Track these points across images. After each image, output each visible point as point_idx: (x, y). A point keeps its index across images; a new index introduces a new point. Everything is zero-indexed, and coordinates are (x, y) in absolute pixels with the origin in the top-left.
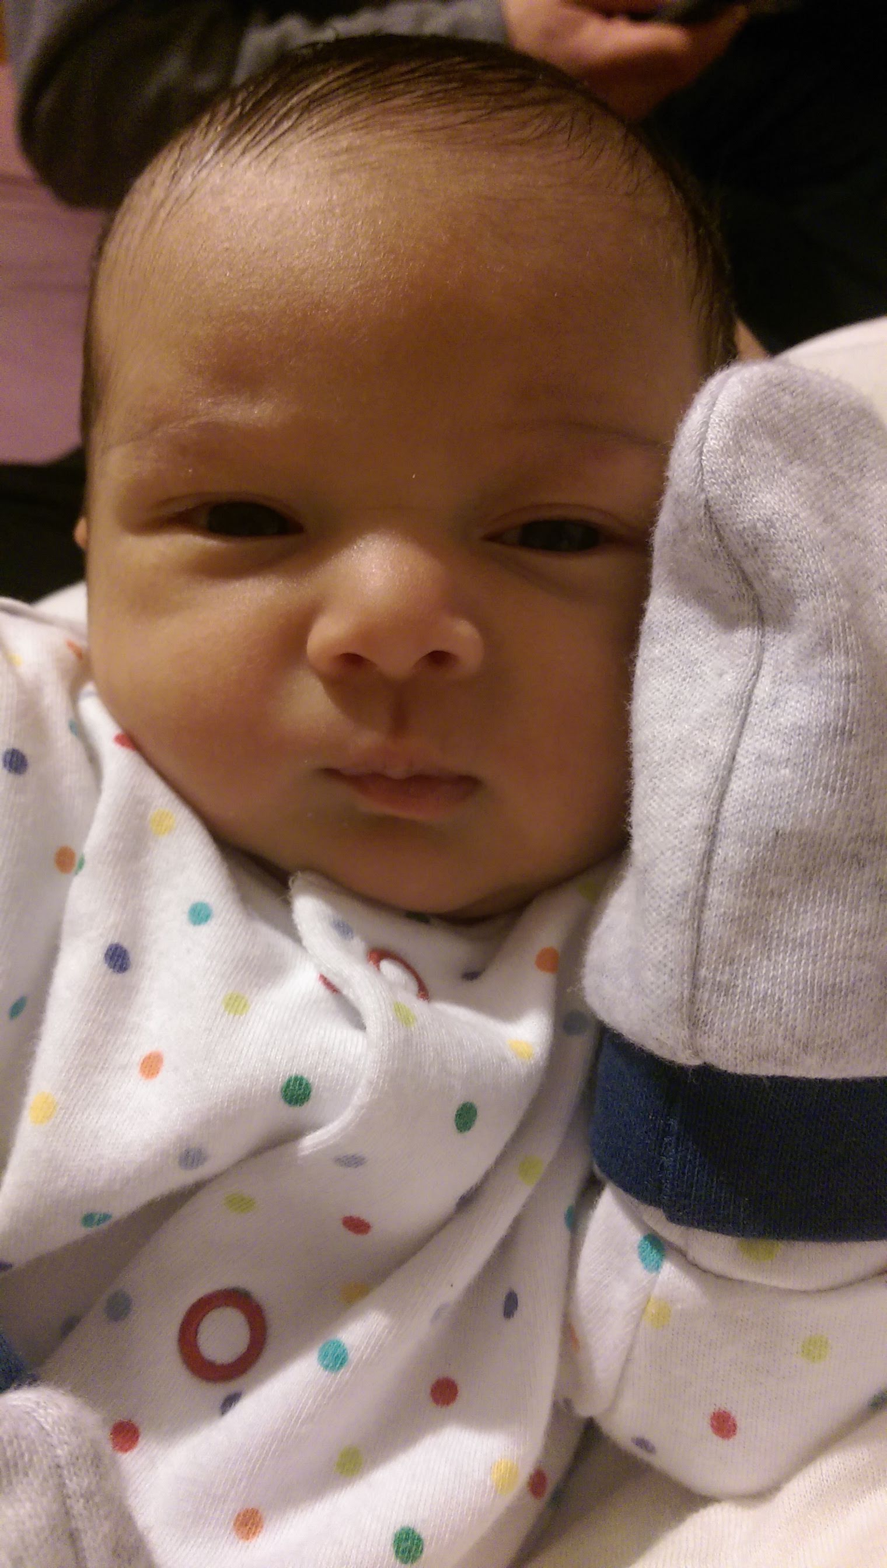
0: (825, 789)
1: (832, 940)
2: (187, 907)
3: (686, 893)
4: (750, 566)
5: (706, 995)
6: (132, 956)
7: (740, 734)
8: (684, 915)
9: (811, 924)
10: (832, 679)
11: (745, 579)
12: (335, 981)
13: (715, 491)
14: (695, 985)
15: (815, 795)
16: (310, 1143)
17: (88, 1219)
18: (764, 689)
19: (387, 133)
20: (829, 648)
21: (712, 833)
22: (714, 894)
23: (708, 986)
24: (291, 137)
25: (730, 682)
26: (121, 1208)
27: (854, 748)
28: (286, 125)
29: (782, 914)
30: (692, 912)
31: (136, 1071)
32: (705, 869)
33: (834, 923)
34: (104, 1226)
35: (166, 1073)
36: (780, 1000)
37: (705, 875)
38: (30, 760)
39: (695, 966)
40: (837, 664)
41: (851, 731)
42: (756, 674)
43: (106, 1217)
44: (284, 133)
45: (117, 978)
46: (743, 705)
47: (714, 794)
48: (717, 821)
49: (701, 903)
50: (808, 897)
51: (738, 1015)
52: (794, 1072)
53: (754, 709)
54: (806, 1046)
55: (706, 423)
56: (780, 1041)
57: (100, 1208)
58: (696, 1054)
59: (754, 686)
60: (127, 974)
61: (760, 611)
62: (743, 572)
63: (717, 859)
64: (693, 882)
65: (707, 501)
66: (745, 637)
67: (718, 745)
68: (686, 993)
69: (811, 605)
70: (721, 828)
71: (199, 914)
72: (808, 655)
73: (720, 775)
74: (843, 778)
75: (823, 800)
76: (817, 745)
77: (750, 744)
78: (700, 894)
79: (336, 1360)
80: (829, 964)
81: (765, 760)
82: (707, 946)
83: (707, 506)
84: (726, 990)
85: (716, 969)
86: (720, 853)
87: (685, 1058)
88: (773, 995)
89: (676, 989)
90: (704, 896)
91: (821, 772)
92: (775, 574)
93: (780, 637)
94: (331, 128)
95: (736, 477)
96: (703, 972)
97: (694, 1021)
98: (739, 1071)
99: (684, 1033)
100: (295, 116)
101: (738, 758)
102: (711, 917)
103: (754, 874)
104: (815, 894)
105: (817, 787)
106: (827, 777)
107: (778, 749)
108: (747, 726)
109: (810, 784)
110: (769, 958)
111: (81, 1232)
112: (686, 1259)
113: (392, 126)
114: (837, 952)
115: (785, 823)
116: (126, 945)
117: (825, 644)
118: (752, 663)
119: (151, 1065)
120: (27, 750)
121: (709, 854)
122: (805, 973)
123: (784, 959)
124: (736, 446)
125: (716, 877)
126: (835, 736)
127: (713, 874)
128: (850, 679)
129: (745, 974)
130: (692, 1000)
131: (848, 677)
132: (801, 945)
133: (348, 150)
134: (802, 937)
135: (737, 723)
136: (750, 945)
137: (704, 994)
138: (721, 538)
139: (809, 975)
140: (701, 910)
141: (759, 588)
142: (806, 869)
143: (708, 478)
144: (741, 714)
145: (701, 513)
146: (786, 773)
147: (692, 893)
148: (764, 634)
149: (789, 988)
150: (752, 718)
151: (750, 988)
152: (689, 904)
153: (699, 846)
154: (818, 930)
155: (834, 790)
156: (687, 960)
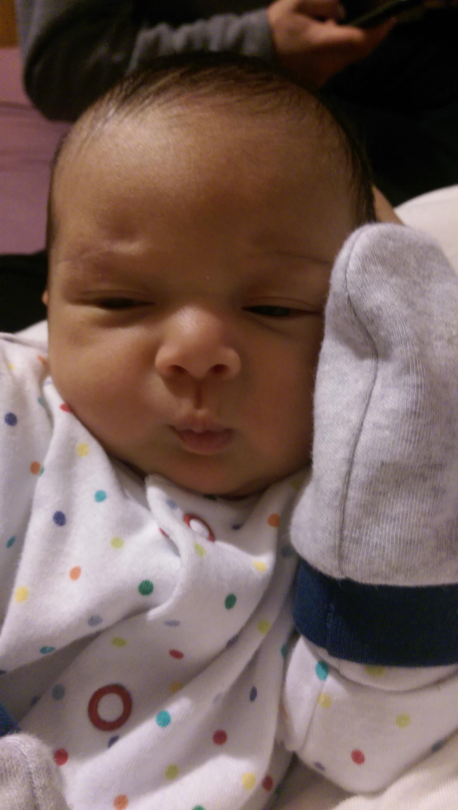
0: (407, 441)
1: (410, 516)
2: (94, 493)
3: (337, 493)
4: (370, 328)
5: (347, 545)
6: (67, 517)
7: (365, 412)
8: (336, 503)
9: (400, 508)
10: (409, 386)
11: (368, 335)
12: (167, 532)
13: (352, 292)
14: (341, 539)
15: (401, 444)
16: (153, 614)
17: (43, 650)
18: (377, 390)
20: (408, 370)
21: (351, 462)
22: (351, 493)
23: (348, 539)
25: (361, 386)
26: (59, 645)
27: (421, 421)
29: (386, 503)
30: (341, 503)
31: (68, 576)
32: (347, 480)
33: (411, 508)
34: (51, 653)
35: (82, 577)
36: (384, 547)
37: (347, 483)
38: (18, 418)
39: (341, 530)
40: (412, 379)
41: (419, 412)
42: (374, 382)
43: (52, 649)
45: (60, 529)
46: (368, 396)
47: (352, 442)
48: (353, 456)
49: (345, 497)
50: (398, 495)
51: (363, 554)
52: (391, 582)
53: (373, 400)
54: (397, 570)
55: (349, 257)
56: (384, 568)
57: (49, 644)
58: (342, 573)
59: (372, 388)
60: (64, 527)
61: (376, 351)
62: (367, 331)
63: (353, 476)
64: (341, 486)
65: (349, 296)
66: (368, 363)
67: (354, 418)
68: (337, 543)
69: (399, 350)
70: (355, 460)
71: (100, 497)
72: (398, 374)
73: (355, 433)
74: (415, 436)
75: (405, 447)
76: (402, 419)
77: (370, 418)
78: (345, 492)
79: (165, 721)
80: (408, 528)
81: (377, 426)
82: (348, 520)
83: (349, 299)
84: (357, 541)
85: (352, 530)
86: (355, 472)
87: (337, 575)
88: (380, 544)
89: (332, 541)
90: (347, 494)
91: (404, 432)
92: (382, 333)
93: (385, 364)
95: (363, 284)
96: (346, 532)
97: (341, 557)
98: (364, 582)
99: (336, 563)
101: (364, 424)
102: (350, 504)
103: (371, 483)
104: (402, 494)
105: (402, 440)
106: (408, 435)
107: (384, 421)
108: (369, 408)
109: (399, 439)
110: (379, 526)
111: (39, 656)
112: (339, 674)
114: (413, 523)
115: (386, 458)
116: (64, 512)
117: (406, 369)
118: (372, 376)
119: (75, 573)
120: (17, 413)
121: (349, 473)
123: (386, 526)
124: (364, 269)
126: (411, 415)
127: (351, 483)
128: (419, 386)
129: (366, 534)
130: (340, 546)
131: (418, 386)
132: (395, 520)
134: (395, 515)
135: (364, 406)
136: (369, 519)
137: (346, 544)
138: (356, 314)
139: (398, 534)
140: (345, 501)
141: (375, 339)
142: (397, 481)
143: (349, 285)
144: (366, 401)
145: (346, 302)
146: (387, 433)
147: (340, 493)
148: (377, 362)
149: (388, 540)
150: (371, 405)
151: (369, 540)
152: (339, 498)
153: (344, 469)
154: (403, 512)
155: (411, 442)
156: (338, 526)
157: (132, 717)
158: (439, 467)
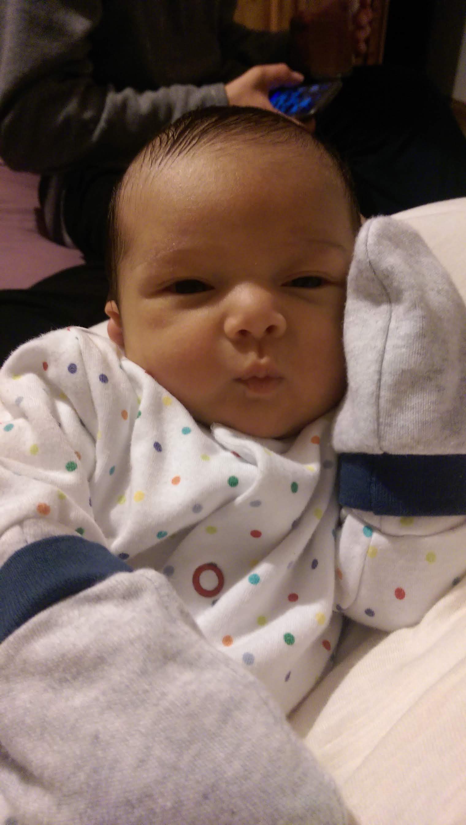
0: (418, 353)
1: (424, 405)
2: (180, 428)
3: (373, 394)
4: (386, 283)
6: (163, 446)
7: (386, 339)
8: (373, 400)
9: (416, 401)
10: (417, 317)
11: (384, 288)
13: (372, 257)
14: (379, 425)
15: (414, 357)
16: (239, 500)
17: (160, 534)
18: (393, 325)
19: (234, 142)
20: (416, 307)
21: (380, 373)
22: (383, 393)
23: (383, 424)
24: (197, 147)
25: (381, 323)
26: (172, 530)
28: (194, 142)
30: (376, 400)
31: (170, 483)
32: (379, 385)
33: (424, 400)
34: (164, 538)
35: (183, 482)
36: (408, 427)
37: (379, 387)
38: (109, 378)
39: (378, 418)
41: (425, 334)
42: (390, 320)
43: (165, 534)
44: (194, 145)
46: (386, 331)
47: (380, 359)
48: (381, 368)
49: (378, 397)
51: (394, 433)
52: (415, 452)
53: (390, 331)
54: (418, 442)
55: (367, 235)
56: (409, 440)
57: (164, 530)
58: (381, 449)
59: (389, 324)
60: (162, 452)
61: (389, 298)
62: (383, 285)
63: (382, 382)
64: (375, 389)
65: (370, 261)
66: (385, 307)
67: (379, 344)
68: (376, 427)
69: (408, 293)
70: (383, 371)
72: (408, 310)
73: (381, 353)
74: (423, 350)
75: (417, 358)
76: (413, 340)
77: (390, 343)
78: (378, 393)
79: (255, 580)
80: (423, 413)
81: (396, 347)
82: (381, 411)
83: (370, 263)
84: (390, 425)
85: (385, 418)
86: (383, 379)
87: (377, 452)
88: (406, 425)
89: (372, 427)
91: (416, 349)
92: (395, 284)
93: (397, 307)
94: (212, 142)
95: (380, 253)
96: (381, 420)
97: (379, 437)
98: (396, 453)
99: (376, 441)
100: (197, 139)
101: (387, 347)
102: (382, 401)
103: (396, 385)
104: (416, 391)
105: (415, 354)
106: (418, 350)
107: (400, 343)
108: (389, 336)
109: (412, 353)
110: (403, 413)
111: (156, 541)
112: (381, 530)
113: (235, 140)
114: (426, 409)
115: (405, 367)
116: (160, 442)
117: (414, 306)
118: (388, 316)
119: (176, 481)
120: (107, 374)
121: (380, 380)
122: (416, 417)
123: (408, 413)
124: (378, 243)
125: (383, 388)
126: (420, 336)
128: (424, 317)
129: (395, 420)
130: (378, 428)
132: (413, 408)
133: (220, 150)
134: (413, 405)
135: (385, 336)
136: (396, 410)
137: (382, 427)
138: (375, 273)
139: (417, 418)
140: (378, 399)
141: (389, 290)
142: (413, 383)
143: (369, 254)
144: (386, 333)
145: (368, 265)
146: (404, 350)
147: (375, 394)
148: (391, 306)
149: (411, 422)
150: (390, 334)
151: (398, 424)
152: (374, 397)
153: (376, 377)
154: (418, 403)
155: (420, 354)
156: (375, 416)
157: (225, 586)
158: (440, 372)
